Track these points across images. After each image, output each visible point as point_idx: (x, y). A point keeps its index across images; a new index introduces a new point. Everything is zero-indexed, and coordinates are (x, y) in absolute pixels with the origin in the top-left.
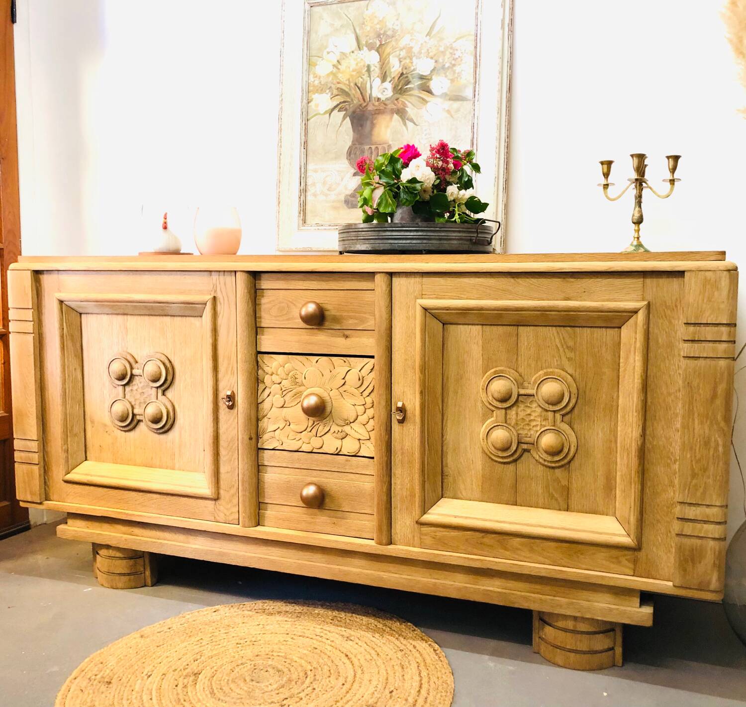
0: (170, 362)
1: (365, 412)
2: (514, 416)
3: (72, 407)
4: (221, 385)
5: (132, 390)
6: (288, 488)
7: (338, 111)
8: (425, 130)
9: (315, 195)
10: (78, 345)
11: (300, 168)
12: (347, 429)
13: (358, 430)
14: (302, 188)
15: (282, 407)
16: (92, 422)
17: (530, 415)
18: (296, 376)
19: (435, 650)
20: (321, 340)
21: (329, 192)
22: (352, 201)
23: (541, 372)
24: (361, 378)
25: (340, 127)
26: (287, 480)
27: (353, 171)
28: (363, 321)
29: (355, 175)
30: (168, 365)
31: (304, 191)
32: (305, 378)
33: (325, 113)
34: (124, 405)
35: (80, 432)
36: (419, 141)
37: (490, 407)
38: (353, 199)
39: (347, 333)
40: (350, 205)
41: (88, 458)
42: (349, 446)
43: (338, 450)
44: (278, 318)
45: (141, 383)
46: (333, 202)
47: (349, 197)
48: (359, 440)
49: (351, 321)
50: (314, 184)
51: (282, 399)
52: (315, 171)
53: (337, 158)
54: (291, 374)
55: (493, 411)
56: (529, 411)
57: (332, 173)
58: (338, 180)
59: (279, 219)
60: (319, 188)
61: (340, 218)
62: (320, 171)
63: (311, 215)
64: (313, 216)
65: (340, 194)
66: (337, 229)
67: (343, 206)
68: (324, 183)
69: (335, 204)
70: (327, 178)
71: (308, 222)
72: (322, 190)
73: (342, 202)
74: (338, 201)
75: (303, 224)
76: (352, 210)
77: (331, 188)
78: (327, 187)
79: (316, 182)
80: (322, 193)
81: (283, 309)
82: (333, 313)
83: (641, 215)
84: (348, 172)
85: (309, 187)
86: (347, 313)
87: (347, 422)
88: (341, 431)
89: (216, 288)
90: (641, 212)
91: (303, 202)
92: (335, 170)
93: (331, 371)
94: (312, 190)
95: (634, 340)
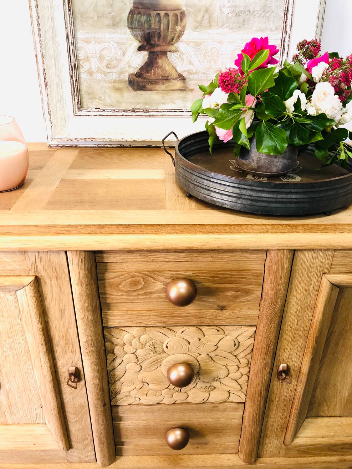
1: (238, 371)
4: (60, 362)
9: (90, 73)
11: (67, 37)
12: (216, 384)
13: (228, 384)
14: (73, 64)
18: (156, 346)
21: (109, 70)
22: (139, 82)
24: (237, 344)
27: (137, 44)
29: (140, 49)
31: (75, 68)
32: (167, 347)
36: (221, 10)
38: (139, 79)
40: (136, 87)
43: (205, 400)
46: (114, 82)
47: (135, 78)
48: (229, 391)
50: (87, 59)
51: (138, 366)
52: (88, 42)
53: (114, 25)
54: (148, 344)
57: (110, 45)
58: (119, 54)
59: (48, 104)
60: (94, 64)
61: (125, 102)
62: (93, 42)
63: (88, 97)
64: (90, 99)
65: (122, 73)
66: (123, 115)
67: (128, 87)
68: (101, 58)
69: (117, 85)
70: (104, 51)
71: (85, 106)
72: (99, 67)
73: (126, 82)
74: (121, 81)
75: (79, 109)
76: (139, 92)
77: (110, 64)
78: (105, 63)
79: (90, 56)
80: (99, 70)
81: (138, 283)
82: (206, 285)
84: (131, 45)
85: (81, 63)
86: (224, 286)
87: (217, 379)
89: (37, 267)
91: (76, 81)
92: (113, 41)
93: (200, 340)
94: (86, 66)
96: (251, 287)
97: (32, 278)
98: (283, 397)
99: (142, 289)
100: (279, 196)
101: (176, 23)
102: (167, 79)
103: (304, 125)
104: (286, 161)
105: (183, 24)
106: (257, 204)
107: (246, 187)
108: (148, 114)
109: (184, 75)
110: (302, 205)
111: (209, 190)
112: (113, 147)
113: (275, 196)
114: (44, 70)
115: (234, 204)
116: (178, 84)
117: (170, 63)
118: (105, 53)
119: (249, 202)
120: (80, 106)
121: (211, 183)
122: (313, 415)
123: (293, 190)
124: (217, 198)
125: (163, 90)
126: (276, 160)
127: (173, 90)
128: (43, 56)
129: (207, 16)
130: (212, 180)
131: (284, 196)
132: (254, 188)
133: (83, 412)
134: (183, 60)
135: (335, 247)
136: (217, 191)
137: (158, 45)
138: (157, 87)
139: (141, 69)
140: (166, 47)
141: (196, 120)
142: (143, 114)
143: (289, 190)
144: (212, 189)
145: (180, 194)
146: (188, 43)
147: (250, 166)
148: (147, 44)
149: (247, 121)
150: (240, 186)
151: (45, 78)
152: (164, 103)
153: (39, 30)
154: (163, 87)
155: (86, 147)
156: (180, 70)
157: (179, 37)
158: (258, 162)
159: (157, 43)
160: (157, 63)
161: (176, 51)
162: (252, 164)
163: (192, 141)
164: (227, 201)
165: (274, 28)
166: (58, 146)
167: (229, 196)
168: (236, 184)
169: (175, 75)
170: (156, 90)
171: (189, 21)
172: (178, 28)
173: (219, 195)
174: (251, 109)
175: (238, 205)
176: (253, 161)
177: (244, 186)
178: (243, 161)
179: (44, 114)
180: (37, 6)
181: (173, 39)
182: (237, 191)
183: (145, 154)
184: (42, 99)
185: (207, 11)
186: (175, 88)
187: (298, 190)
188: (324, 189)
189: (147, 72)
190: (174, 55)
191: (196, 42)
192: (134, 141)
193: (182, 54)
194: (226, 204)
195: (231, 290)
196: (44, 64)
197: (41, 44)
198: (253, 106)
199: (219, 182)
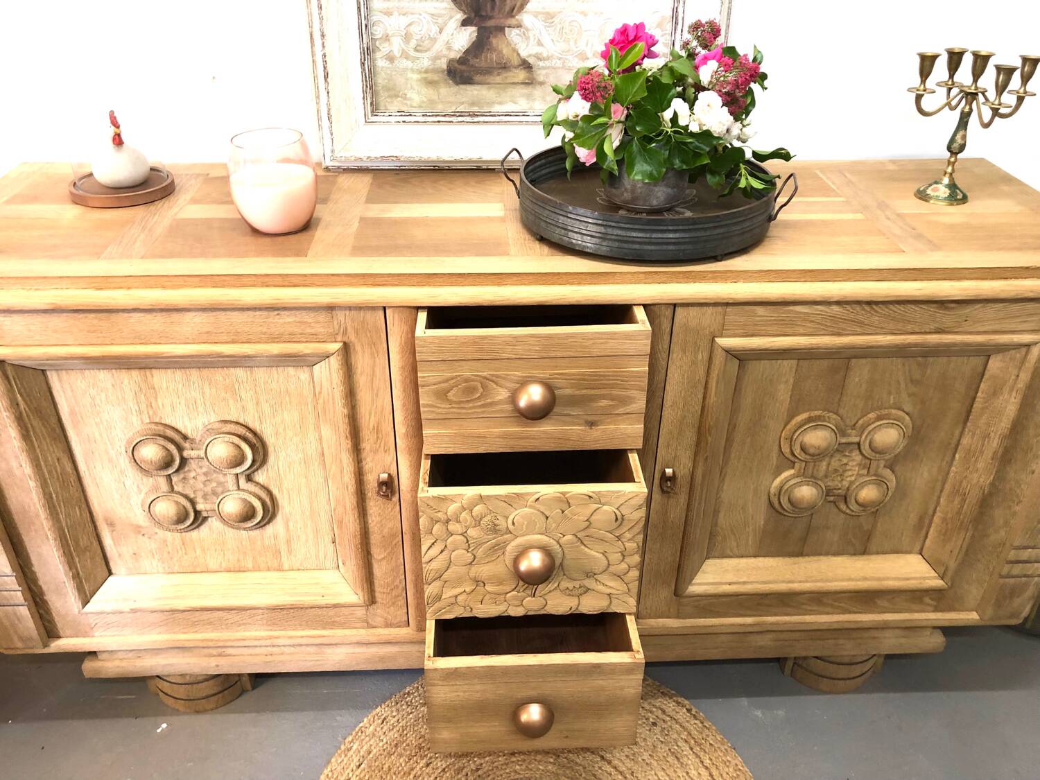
0: (255, 433)
2: (824, 467)
3: (68, 515)
4: (368, 464)
5: (184, 478)
9: (391, 58)
10: (54, 420)
11: (359, 8)
14: (365, 46)
16: (111, 524)
17: (846, 464)
19: (689, 711)
21: (418, 54)
22: (462, 72)
23: (872, 415)
24: (620, 518)
27: (460, 16)
29: (465, 23)
30: (254, 440)
31: (368, 52)
34: (177, 503)
35: (91, 543)
37: (792, 459)
38: (463, 68)
40: (458, 79)
41: (113, 571)
45: (201, 467)
46: (426, 72)
47: (456, 65)
50: (387, 38)
52: (388, 13)
55: (794, 463)
56: (845, 461)
57: (421, 17)
58: (434, 31)
59: (328, 105)
60: (396, 45)
61: (442, 102)
62: (396, 13)
63: (386, 94)
64: (390, 96)
65: (436, 58)
66: (439, 122)
67: (446, 80)
68: (407, 37)
69: (430, 76)
70: (412, 26)
71: (382, 108)
72: (403, 50)
73: (443, 71)
74: (435, 71)
75: (372, 112)
76: (462, 87)
77: (420, 46)
78: (413, 43)
79: (390, 34)
80: (404, 54)
81: (474, 389)
82: (568, 391)
83: (963, 142)
84: (451, 17)
85: (377, 43)
86: (593, 392)
87: (590, 574)
88: (578, 586)
89: (346, 329)
90: (964, 137)
91: (370, 71)
92: (426, 12)
93: (563, 512)
94: (384, 49)
95: (1013, 377)
97: (340, 345)
98: (670, 521)
100: (654, 235)
102: (505, 68)
103: (685, 144)
104: (669, 190)
106: (626, 246)
107: (613, 224)
108: (476, 119)
109: (531, 61)
110: (683, 247)
111: (565, 229)
112: (422, 169)
113: (648, 235)
114: (324, 56)
115: (597, 246)
116: (521, 75)
117: (509, 44)
118: (412, 29)
119: (617, 244)
120: (375, 109)
121: (569, 220)
122: (717, 555)
123: (670, 228)
124: (576, 240)
125: (499, 84)
126: (656, 189)
127: (514, 83)
128: (323, 35)
130: (569, 215)
131: (660, 235)
132: (623, 225)
133: (394, 543)
134: (528, 38)
135: (724, 299)
136: (576, 230)
137: (490, 18)
138: (491, 79)
139: (467, 52)
140: (502, 20)
141: (548, 135)
142: (469, 119)
143: (665, 228)
144: (570, 228)
145: (528, 236)
146: (536, 15)
147: (622, 198)
148: (475, 16)
149: (614, 138)
150: (605, 223)
151: (325, 68)
152: (500, 103)
154: (498, 79)
155: (382, 170)
156: (524, 54)
157: (522, 6)
158: (633, 191)
159: (490, 14)
160: (490, 44)
161: (519, 26)
162: (625, 194)
163: (543, 161)
164: (589, 244)
166: (339, 167)
167: (591, 236)
168: (601, 220)
169: (516, 61)
170: (488, 84)
173: (578, 235)
174: (619, 122)
175: (604, 248)
176: (626, 189)
177: (610, 224)
178: (614, 190)
179: (319, 119)
181: (514, 8)
182: (602, 229)
183: (472, 179)
184: (318, 97)
186: (516, 80)
187: (675, 228)
188: (711, 225)
189: (476, 56)
190: (515, 31)
191: (548, 13)
192: (456, 161)
193: (527, 30)
194: (588, 247)
195: (603, 397)
196: (324, 47)
197: (321, 19)
198: (623, 119)
199: (578, 218)
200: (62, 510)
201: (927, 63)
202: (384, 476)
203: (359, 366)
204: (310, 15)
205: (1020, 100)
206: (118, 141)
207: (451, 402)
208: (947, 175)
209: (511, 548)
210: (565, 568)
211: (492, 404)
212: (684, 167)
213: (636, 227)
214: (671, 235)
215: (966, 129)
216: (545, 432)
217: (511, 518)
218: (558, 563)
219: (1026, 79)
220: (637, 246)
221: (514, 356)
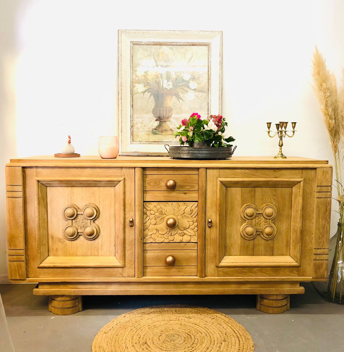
0: (98, 207)
1: (193, 224)
2: (254, 222)
3: (43, 231)
4: (127, 216)
5: (76, 221)
6: (158, 259)
7: (148, 92)
8: (188, 104)
9: (138, 128)
10: (46, 202)
11: (131, 116)
12: (185, 231)
13: (190, 232)
15: (155, 224)
16: (52, 238)
17: (260, 221)
18: (162, 211)
20: (174, 195)
21: (144, 127)
23: (264, 205)
24: (192, 211)
25: (149, 99)
26: (157, 255)
28: (193, 187)
29: (156, 120)
30: (97, 209)
31: (132, 126)
32: (166, 211)
33: (142, 92)
34: (73, 229)
35: (46, 243)
36: (185, 108)
37: (245, 219)
38: (156, 131)
39: (185, 192)
40: (154, 133)
41: (49, 255)
42: (186, 238)
43: (181, 241)
44: (154, 187)
45: (81, 218)
46: (147, 131)
47: (154, 130)
48: (190, 236)
49: (188, 187)
50: (137, 123)
51: (155, 221)
52: (138, 118)
53: (147, 113)
54: (159, 210)
55: (245, 220)
56: (260, 220)
58: (149, 122)
59: (121, 138)
60: (139, 125)
61: (150, 139)
62: (140, 118)
63: (136, 137)
65: (149, 128)
66: (149, 143)
67: (151, 134)
68: (142, 123)
69: (147, 133)
70: (144, 121)
71: (135, 140)
73: (151, 132)
74: (149, 131)
75: (132, 141)
76: (155, 135)
77: (145, 125)
78: (143, 125)
80: (141, 127)
81: (156, 183)
82: (179, 184)
83: (282, 143)
84: (153, 119)
85: (135, 125)
86: (186, 184)
87: (185, 229)
88: (182, 232)
89: (125, 174)
90: (282, 142)
91: (132, 131)
92: (147, 118)
93: (178, 208)
94: (136, 126)
95: (299, 192)
96: (194, 185)
97: (123, 178)
98: (212, 238)
99: (158, 185)
101: (169, 112)
102: (166, 131)
103: (207, 133)
105: (172, 112)
106: (194, 155)
107: (190, 150)
108: (159, 143)
109: (173, 129)
111: (179, 153)
114: (121, 127)
116: (170, 132)
117: (167, 125)
118: (143, 121)
121: (180, 151)
122: (228, 255)
123: (204, 150)
124: (182, 155)
125: (165, 135)
127: (168, 135)
128: (121, 122)
129: (180, 110)
133: (132, 244)
134: (172, 124)
135: (218, 166)
136: (182, 153)
137: (163, 119)
138: (162, 133)
139: (157, 127)
140: (166, 120)
141: (176, 138)
142: (157, 143)
143: (202, 150)
144: (180, 153)
146: (174, 118)
148: (159, 119)
149: (190, 134)
151: (121, 130)
152: (165, 139)
153: (121, 114)
154: (164, 133)
156: (171, 128)
157: (170, 117)
159: (163, 118)
160: (162, 125)
161: (170, 121)
165: (204, 114)
167: (186, 154)
169: (169, 129)
170: (162, 135)
171: (174, 111)
172: (170, 114)
175: (189, 156)
180: (122, 106)
181: (168, 117)
185: (180, 108)
187: (205, 150)
189: (159, 128)
190: (168, 122)
191: (177, 118)
193: (172, 122)
195: (188, 186)
196: (121, 125)
197: (121, 118)
198: (192, 129)
199: (182, 150)
200: (42, 229)
201: (269, 125)
202: (131, 220)
203: (127, 185)
204: (119, 118)
205: (294, 132)
206: (69, 142)
207: (151, 186)
208: (280, 152)
209: (165, 220)
210: (179, 226)
211: (161, 187)
212: (208, 139)
213: (196, 150)
214: (204, 152)
215: (282, 140)
216: (173, 195)
217: (165, 210)
218: (177, 224)
219: (294, 127)
220: (196, 155)
221: (166, 174)
